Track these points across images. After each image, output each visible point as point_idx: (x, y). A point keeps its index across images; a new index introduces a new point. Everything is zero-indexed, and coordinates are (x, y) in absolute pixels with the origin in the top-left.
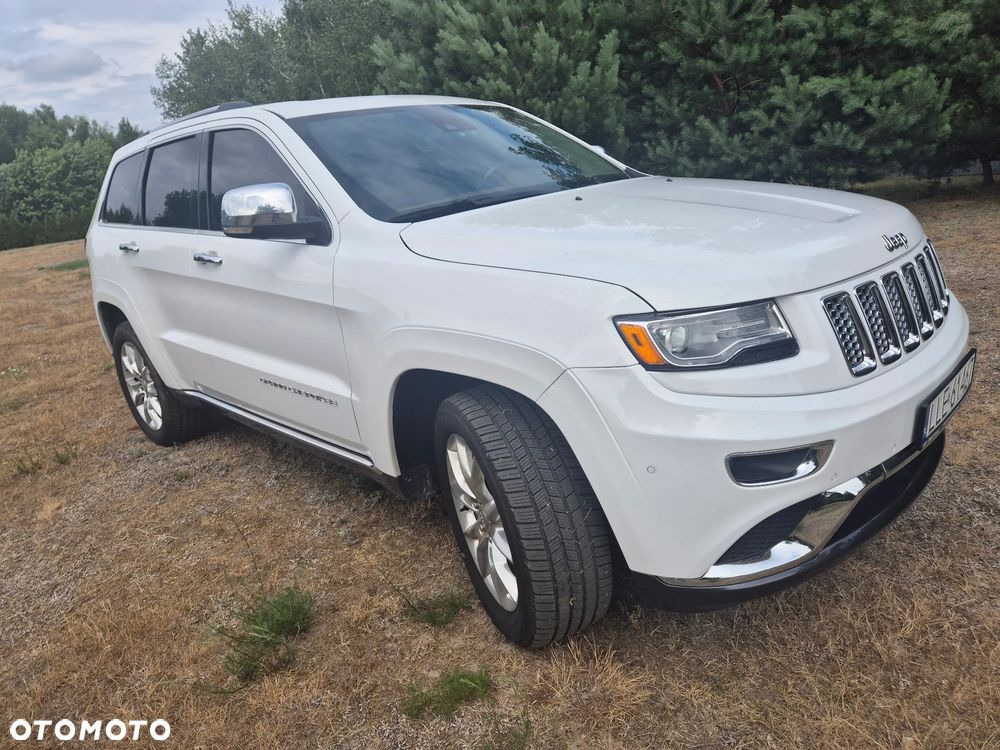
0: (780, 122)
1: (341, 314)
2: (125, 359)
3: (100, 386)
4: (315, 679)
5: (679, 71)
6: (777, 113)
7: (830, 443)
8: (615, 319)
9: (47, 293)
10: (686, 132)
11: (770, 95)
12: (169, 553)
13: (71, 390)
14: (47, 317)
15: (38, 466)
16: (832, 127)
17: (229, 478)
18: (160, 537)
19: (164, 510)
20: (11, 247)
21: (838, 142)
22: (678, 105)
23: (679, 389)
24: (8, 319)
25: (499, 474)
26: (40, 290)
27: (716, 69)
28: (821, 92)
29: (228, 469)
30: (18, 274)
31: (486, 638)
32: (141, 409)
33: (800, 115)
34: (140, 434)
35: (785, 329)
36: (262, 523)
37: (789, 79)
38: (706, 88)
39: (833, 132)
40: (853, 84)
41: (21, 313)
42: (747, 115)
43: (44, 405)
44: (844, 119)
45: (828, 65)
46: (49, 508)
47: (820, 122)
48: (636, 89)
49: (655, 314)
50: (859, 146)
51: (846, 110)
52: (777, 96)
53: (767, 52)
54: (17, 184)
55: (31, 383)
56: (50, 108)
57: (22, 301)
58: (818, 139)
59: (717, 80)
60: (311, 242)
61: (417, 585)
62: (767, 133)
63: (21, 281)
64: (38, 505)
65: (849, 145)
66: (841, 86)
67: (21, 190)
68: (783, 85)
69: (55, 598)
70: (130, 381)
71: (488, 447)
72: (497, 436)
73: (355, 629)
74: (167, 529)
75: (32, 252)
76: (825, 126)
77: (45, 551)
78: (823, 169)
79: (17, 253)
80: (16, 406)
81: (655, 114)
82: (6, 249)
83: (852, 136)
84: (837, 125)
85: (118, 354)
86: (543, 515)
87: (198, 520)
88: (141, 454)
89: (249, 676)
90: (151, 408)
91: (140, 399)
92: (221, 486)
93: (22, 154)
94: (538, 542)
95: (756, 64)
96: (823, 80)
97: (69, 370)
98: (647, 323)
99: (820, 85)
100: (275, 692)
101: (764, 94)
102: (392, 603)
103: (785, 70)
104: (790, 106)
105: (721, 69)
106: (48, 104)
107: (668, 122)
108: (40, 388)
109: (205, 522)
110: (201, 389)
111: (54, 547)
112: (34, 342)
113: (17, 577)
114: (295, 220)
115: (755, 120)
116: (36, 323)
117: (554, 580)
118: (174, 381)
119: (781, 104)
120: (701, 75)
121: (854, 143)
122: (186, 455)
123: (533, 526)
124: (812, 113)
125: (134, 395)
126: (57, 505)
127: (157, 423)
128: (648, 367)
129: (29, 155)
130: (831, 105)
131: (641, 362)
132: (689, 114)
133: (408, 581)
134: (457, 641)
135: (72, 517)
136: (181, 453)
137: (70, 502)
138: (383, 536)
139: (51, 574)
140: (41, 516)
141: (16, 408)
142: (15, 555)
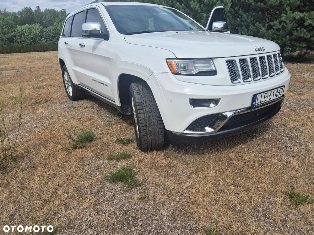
0: (283, 26)
1: (108, 59)
2: (65, 76)
3: (61, 86)
4: (89, 150)
5: (251, 6)
6: (283, 23)
7: (220, 99)
8: (167, 59)
9: (56, 63)
10: (251, 27)
11: (281, 17)
12: (65, 123)
13: (54, 86)
14: (54, 69)
15: (41, 102)
16: (301, 30)
17: (86, 109)
18: (64, 119)
19: (67, 114)
20: (49, 51)
21: (302, 35)
22: (250, 19)
23: (181, 80)
24: (44, 68)
25: (136, 101)
26: (54, 62)
27: (264, 7)
28: (298, 17)
29: (87, 107)
30: (49, 58)
31: (134, 148)
32: (68, 90)
33: (291, 25)
34: (68, 98)
35: (214, 68)
36: (90, 119)
37: (289, 12)
38: (260, 13)
39: (301, 31)
40: (310, 15)
41: (47, 67)
42: (273, 23)
43: (47, 89)
44: (305, 27)
45: (303, 9)
46: (41, 110)
47: (297, 28)
48: (237, 12)
49: (177, 59)
50: (308, 37)
51: (306, 24)
52: (284, 17)
53: (282, 2)
54: (53, 33)
55: (45, 83)
56: (65, 10)
57: (48, 64)
58: (295, 33)
59: (265, 11)
60: (105, 40)
61: (123, 136)
62: (278, 30)
63: (50, 60)
64: (38, 110)
65: (305, 36)
66: (305, 16)
67: (54, 35)
68: (286, 14)
69: (36, 129)
70: (66, 82)
71: (135, 94)
72: (138, 92)
73: (103, 143)
74: (66, 118)
75: (55, 53)
76: (298, 29)
77: (36, 119)
78: (295, 44)
79: (51, 52)
80: (39, 88)
81: (242, 21)
82: (48, 51)
83: (307, 33)
84: (303, 29)
85: (63, 74)
86: (145, 112)
87: (75, 117)
88: (66, 102)
89: (75, 148)
90: (70, 90)
91: (68, 87)
92: (83, 110)
93: (55, 24)
94: (143, 119)
95: (277, 6)
96: (299, 13)
97: (55, 81)
98: (174, 61)
99: (298, 15)
100: (79, 152)
101: (279, 16)
102: (115, 139)
103: (288, 9)
104: (287, 22)
105: (265, 6)
106: (64, 9)
107: (246, 24)
108: (46, 85)
109: (77, 117)
110: (81, 84)
111: (39, 119)
112: (48, 74)
113: (28, 124)
114: (101, 33)
115: (275, 25)
116: (50, 70)
117: (146, 129)
118: (75, 82)
119: (285, 20)
120: (259, 9)
121: (306, 36)
122: (77, 103)
123: (142, 115)
124: (294, 24)
125: (66, 86)
126: (42, 110)
127: (71, 94)
128: (173, 73)
129: (57, 24)
130: (301, 22)
131: (171, 72)
132: (253, 22)
133: (121, 135)
134: (127, 148)
135: (45, 113)
136: (76, 103)
137: (46, 110)
138: (119, 126)
139: (36, 124)
140: (38, 112)
141: (39, 89)
142: (29, 120)
